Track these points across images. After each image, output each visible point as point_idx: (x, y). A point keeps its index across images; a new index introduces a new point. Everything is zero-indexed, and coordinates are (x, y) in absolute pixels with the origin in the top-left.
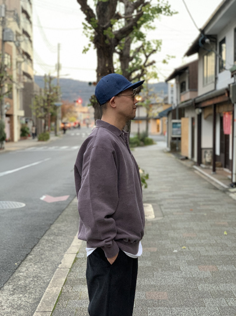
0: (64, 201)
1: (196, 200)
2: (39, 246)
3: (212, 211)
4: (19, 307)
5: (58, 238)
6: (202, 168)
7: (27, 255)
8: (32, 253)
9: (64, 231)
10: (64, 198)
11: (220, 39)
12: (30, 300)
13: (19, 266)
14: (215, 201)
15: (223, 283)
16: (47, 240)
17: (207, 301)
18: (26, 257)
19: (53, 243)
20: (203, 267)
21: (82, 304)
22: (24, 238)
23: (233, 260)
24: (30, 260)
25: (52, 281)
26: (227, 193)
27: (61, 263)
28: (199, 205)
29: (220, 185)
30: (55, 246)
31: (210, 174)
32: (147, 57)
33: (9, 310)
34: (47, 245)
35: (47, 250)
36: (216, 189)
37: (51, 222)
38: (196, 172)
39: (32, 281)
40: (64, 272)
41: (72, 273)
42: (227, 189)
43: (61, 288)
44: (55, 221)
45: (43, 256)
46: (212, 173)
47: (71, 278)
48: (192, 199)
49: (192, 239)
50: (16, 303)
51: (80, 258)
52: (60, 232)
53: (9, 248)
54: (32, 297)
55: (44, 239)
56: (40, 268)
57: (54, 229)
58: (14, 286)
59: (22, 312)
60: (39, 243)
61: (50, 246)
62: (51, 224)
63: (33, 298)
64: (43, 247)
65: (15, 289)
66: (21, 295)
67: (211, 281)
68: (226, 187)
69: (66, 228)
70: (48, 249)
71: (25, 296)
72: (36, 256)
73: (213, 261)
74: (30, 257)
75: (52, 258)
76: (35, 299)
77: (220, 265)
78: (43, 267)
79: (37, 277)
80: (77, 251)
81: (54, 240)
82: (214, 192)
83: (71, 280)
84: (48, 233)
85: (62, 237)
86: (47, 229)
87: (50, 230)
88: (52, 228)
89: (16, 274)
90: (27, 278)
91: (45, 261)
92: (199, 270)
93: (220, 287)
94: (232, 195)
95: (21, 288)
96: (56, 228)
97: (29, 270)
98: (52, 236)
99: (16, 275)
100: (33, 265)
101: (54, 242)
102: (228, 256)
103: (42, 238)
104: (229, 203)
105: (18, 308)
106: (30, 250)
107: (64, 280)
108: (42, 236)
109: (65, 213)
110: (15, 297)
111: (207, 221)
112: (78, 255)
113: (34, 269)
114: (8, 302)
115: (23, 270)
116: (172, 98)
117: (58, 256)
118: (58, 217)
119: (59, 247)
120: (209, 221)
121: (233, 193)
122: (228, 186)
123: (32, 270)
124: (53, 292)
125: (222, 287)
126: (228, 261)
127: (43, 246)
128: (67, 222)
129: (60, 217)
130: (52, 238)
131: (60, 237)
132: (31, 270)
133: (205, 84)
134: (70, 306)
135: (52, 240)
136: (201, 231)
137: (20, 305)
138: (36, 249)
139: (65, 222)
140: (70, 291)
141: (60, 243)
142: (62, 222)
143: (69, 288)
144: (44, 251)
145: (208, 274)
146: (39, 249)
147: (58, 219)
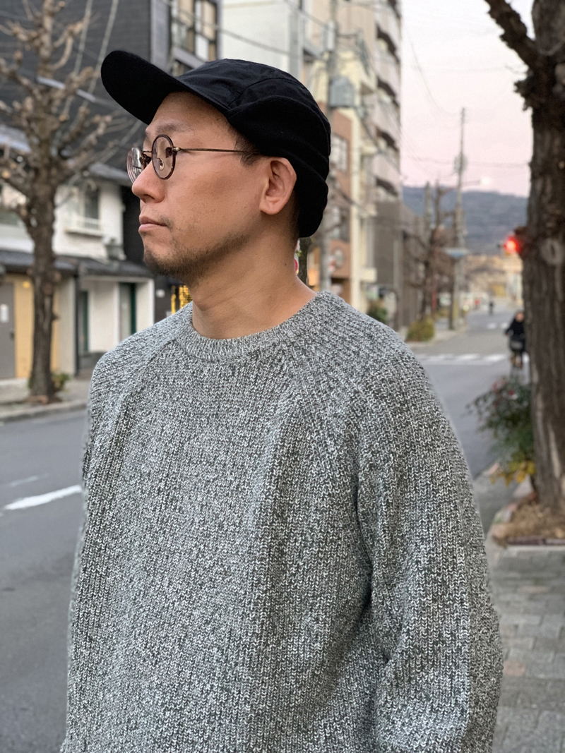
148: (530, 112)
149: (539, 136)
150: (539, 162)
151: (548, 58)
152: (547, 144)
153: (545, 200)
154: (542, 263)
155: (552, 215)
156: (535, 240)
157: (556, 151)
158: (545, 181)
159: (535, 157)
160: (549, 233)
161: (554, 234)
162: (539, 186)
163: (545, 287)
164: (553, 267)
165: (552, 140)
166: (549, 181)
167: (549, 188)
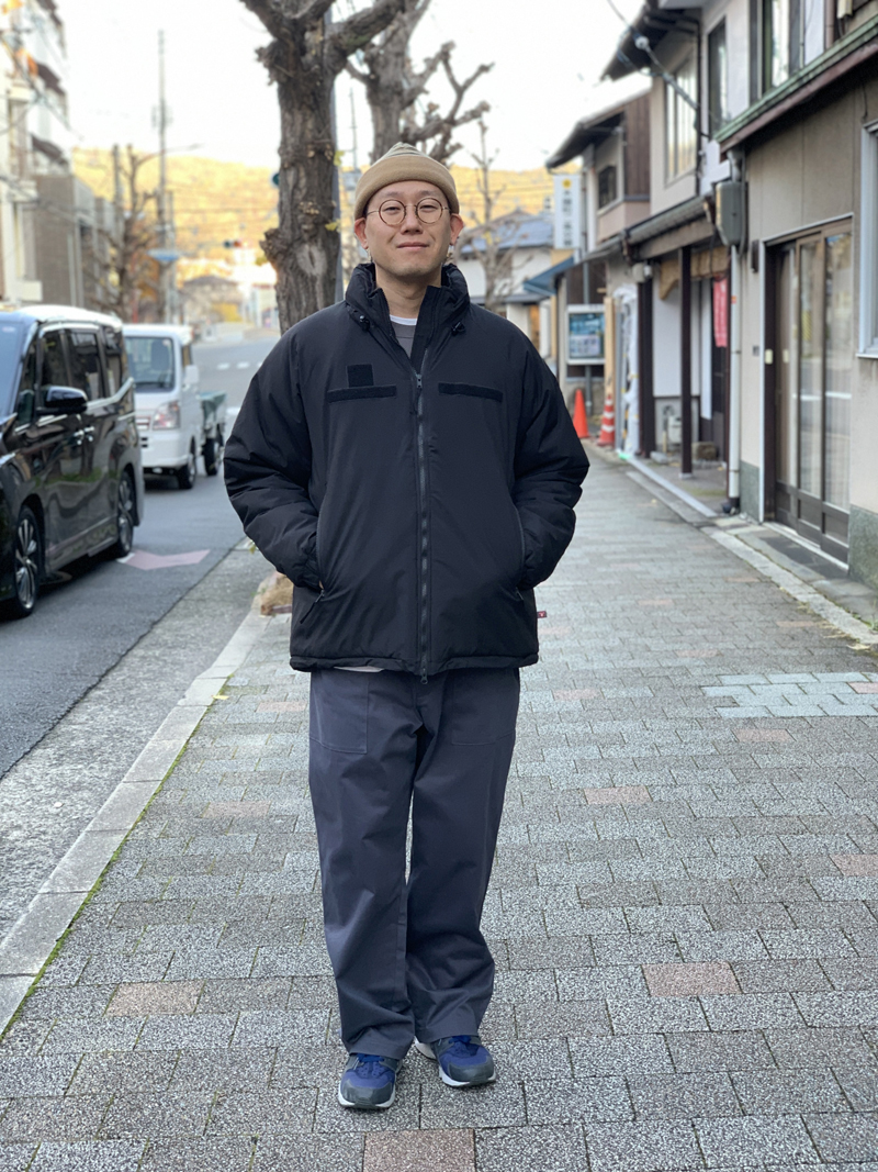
0: (193, 565)
1: (603, 549)
2: (120, 670)
3: (639, 576)
4: (78, 787)
5: (174, 652)
6: (656, 464)
7: (90, 689)
8: (103, 686)
9: (192, 638)
10: (194, 558)
11: (710, 24)
12: (106, 775)
13: (69, 711)
14: (658, 550)
15: (606, 720)
16: (143, 658)
17: (551, 753)
18: (86, 694)
19: (161, 663)
20: (565, 693)
21: (237, 767)
22: (77, 653)
23: (654, 677)
24: (98, 699)
25: (163, 730)
26: (706, 530)
27: (184, 697)
28: (608, 564)
29: (693, 509)
30: (167, 669)
31: (673, 481)
32: (460, 91)
33: (54, 791)
34: (145, 669)
35: (145, 679)
36: (679, 520)
37: (156, 619)
38: (631, 474)
39: (106, 739)
40: (192, 713)
41: (213, 715)
42: (711, 518)
43: (185, 742)
44: (165, 615)
45: (133, 692)
46: (681, 475)
47: (211, 723)
48: (592, 549)
49: (557, 639)
50: (68, 779)
51: (237, 687)
52: (181, 639)
53: (35, 674)
54: (110, 768)
55: (135, 656)
56: (127, 715)
57: (164, 634)
58: (59, 749)
59: (86, 794)
60: (122, 663)
61: (154, 671)
62: (155, 623)
63: (113, 770)
64: (133, 674)
65: (62, 755)
66: (80, 766)
67: (577, 716)
68: (709, 513)
69: (198, 629)
70: (146, 676)
71: (91, 768)
72: (114, 692)
73: (596, 682)
74: (95, 694)
75: (158, 695)
76: (118, 772)
77: (611, 688)
78: (135, 713)
79: (119, 732)
80: (229, 674)
81: (166, 658)
82: (668, 528)
83: (211, 727)
84: (146, 641)
85: (187, 650)
86: (141, 633)
87: (151, 635)
88: (158, 630)
89: (63, 728)
90: (93, 734)
91: (140, 702)
92: (551, 700)
93: (595, 727)
94: (719, 536)
95: (80, 753)
96: (169, 630)
97: (98, 719)
98: (158, 649)
99: (63, 730)
100: (106, 709)
101: (165, 661)
102: (638, 670)
103: (130, 653)
104: (697, 555)
105: (76, 788)
106: (97, 679)
107: (192, 727)
108: (129, 650)
109: (195, 594)
110: (66, 769)
111: (615, 599)
112: (232, 679)
113: (111, 716)
114: (48, 777)
115: (83, 720)
116: (568, 226)
117: (176, 690)
118: (174, 605)
119: (177, 673)
120: (621, 597)
121: (724, 529)
122: (716, 511)
123: (106, 720)
124: (164, 749)
125: (600, 728)
126: (638, 678)
127: (134, 670)
128: (201, 616)
129: (181, 604)
130: (157, 653)
131: (182, 651)
132: (101, 717)
133: (671, 179)
134: (208, 771)
135: (157, 658)
136: (589, 621)
137: (79, 783)
138: (116, 677)
139: (196, 616)
140: (208, 746)
141: (182, 666)
142: (186, 616)
143: (208, 742)
144: (137, 681)
145: (575, 705)
146: (122, 678)
147: (175, 609)
148: (275, 85)
149: (288, 116)
150: (290, 149)
151: (295, 22)
152: (298, 128)
153: (299, 196)
154: (302, 274)
155: (308, 214)
156: (290, 245)
157: (309, 136)
158: (298, 172)
159: (284, 142)
160: (306, 236)
161: (313, 238)
162: (291, 179)
163: (304, 304)
164: (313, 279)
165: (305, 121)
166: (302, 174)
167: (303, 182)
